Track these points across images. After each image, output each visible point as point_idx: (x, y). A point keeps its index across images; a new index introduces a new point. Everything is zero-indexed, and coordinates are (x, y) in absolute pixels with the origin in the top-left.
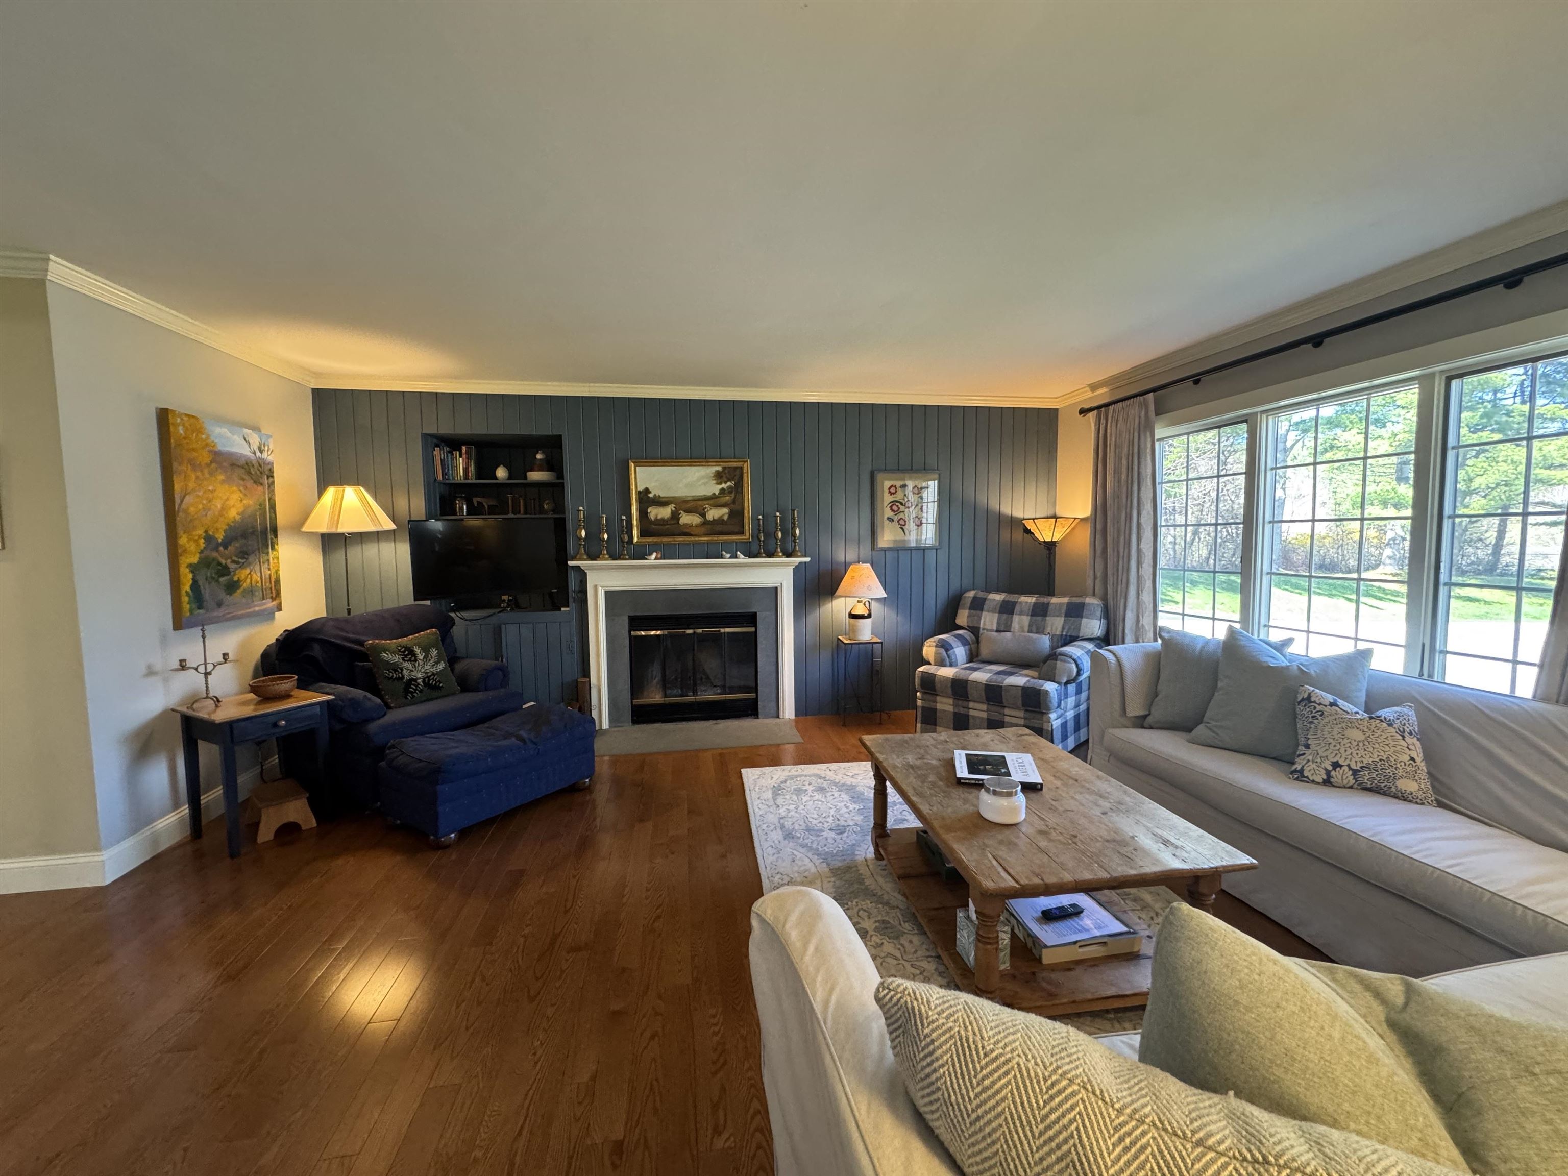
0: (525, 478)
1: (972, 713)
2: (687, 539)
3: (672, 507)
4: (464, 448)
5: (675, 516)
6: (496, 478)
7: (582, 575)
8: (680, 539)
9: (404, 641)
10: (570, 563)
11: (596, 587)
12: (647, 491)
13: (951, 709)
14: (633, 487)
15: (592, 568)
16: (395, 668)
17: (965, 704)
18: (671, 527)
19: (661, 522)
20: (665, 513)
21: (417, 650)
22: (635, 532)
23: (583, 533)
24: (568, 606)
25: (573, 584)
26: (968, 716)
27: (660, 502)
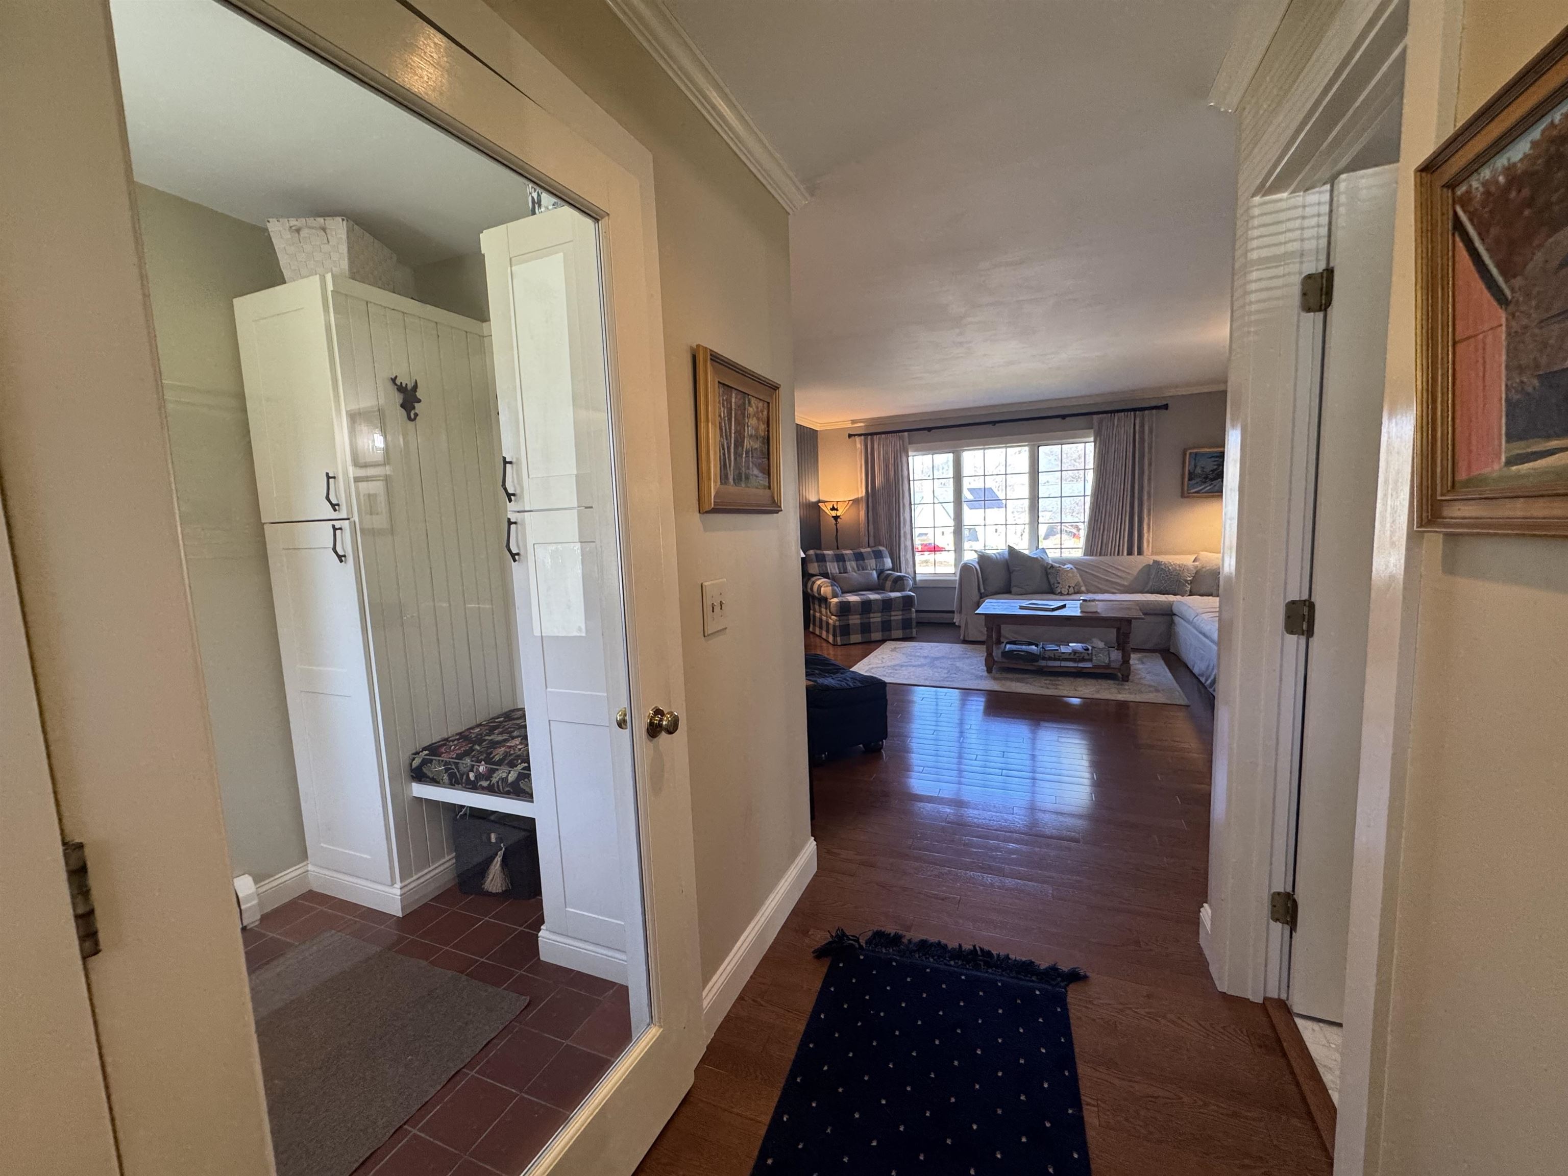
1: (872, 620)
13: (858, 621)
17: (868, 616)
26: (870, 623)
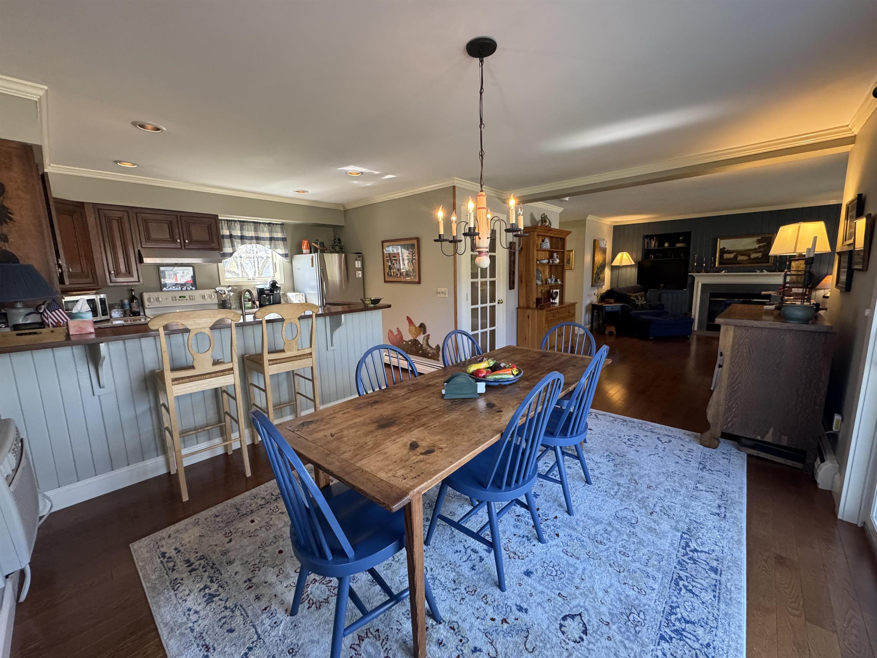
0: (675, 246)
2: (741, 265)
3: (735, 254)
4: (655, 238)
5: (736, 257)
6: (664, 247)
7: (693, 278)
8: (737, 265)
9: (636, 294)
10: (689, 274)
11: (698, 283)
12: (724, 248)
14: (718, 247)
15: (697, 276)
16: (634, 301)
18: (734, 261)
19: (730, 259)
20: (731, 256)
21: (639, 297)
22: (717, 263)
23: (695, 264)
24: (686, 288)
25: (689, 280)
27: (729, 252)
